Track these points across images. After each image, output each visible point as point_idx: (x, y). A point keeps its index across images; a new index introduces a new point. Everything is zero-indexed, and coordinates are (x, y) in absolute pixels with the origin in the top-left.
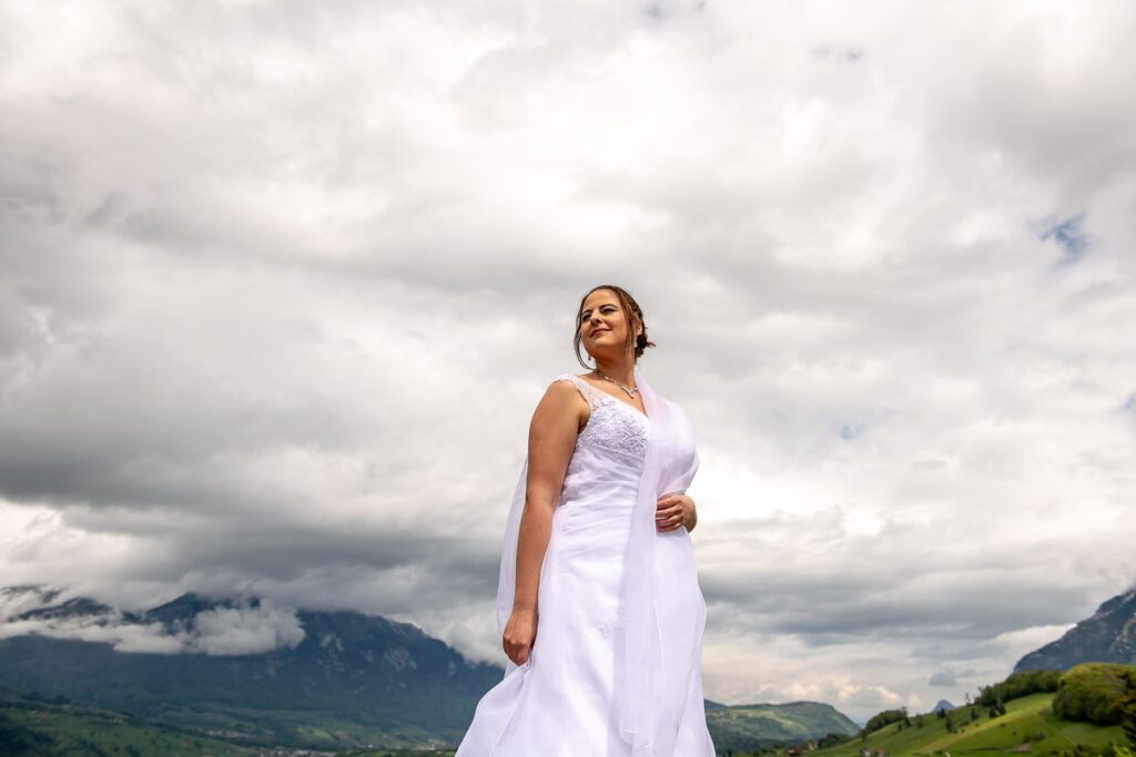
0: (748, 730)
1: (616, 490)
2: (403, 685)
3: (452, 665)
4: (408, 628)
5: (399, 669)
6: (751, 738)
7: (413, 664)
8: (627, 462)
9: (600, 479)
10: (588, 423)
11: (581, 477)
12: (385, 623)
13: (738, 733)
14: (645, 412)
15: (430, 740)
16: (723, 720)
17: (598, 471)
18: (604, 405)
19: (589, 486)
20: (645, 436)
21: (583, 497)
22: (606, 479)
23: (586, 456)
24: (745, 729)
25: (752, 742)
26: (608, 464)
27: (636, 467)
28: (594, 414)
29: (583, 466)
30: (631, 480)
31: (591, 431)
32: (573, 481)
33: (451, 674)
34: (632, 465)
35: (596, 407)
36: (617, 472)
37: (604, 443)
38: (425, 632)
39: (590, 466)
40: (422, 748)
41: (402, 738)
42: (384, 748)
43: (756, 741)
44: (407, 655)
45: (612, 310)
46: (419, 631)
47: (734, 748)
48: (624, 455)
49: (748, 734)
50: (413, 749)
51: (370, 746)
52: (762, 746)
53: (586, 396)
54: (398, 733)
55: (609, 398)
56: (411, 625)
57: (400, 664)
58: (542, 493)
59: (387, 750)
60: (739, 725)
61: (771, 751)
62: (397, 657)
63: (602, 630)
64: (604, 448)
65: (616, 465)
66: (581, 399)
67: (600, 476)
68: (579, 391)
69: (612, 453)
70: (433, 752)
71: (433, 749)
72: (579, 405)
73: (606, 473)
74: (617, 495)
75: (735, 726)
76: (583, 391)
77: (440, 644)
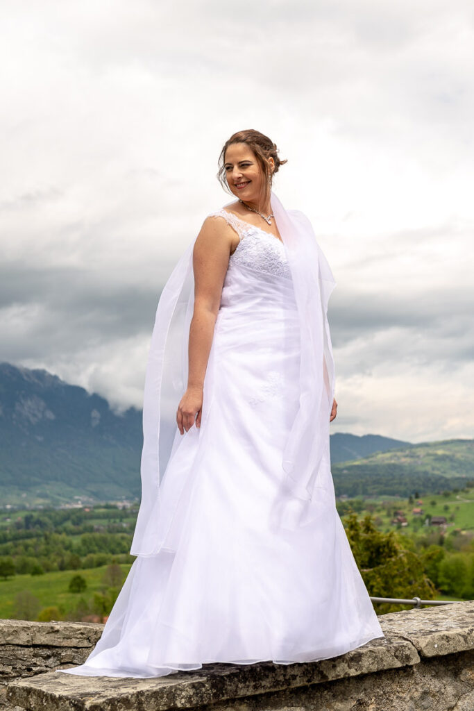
0: (438, 469)
1: (258, 301)
2: (40, 439)
3: (95, 414)
4: (40, 375)
5: (33, 420)
6: (441, 478)
7: (50, 415)
8: (267, 280)
9: (246, 292)
10: (237, 249)
11: (232, 291)
12: (14, 371)
13: (426, 473)
14: (280, 239)
15: (76, 497)
16: (408, 460)
17: (246, 286)
18: (249, 235)
19: (238, 297)
20: (280, 260)
21: (234, 305)
22: (252, 292)
23: (235, 274)
24: (433, 469)
25: (442, 481)
26: (252, 281)
27: (274, 283)
28: (242, 242)
29: (233, 281)
30: (269, 293)
31: (239, 255)
32: (228, 292)
33: (95, 423)
34: (270, 282)
35: (243, 237)
36: (260, 287)
37: (249, 265)
38: (61, 378)
39: (238, 281)
40: (68, 506)
41: (45, 496)
42: (24, 508)
43: (447, 480)
44: (42, 404)
45: (248, 165)
46: (56, 378)
47: (422, 488)
48: (264, 275)
49: (437, 472)
50: (57, 508)
51: (8, 507)
52: (454, 485)
53: (236, 229)
54: (38, 491)
55: (254, 229)
56: (44, 371)
57: (34, 415)
58: (204, 303)
59: (28, 510)
60: (427, 464)
61: (463, 490)
62: (31, 408)
63: (250, 403)
64: (249, 268)
65: (259, 282)
66: (232, 231)
67: (247, 289)
68: (230, 225)
69: (254, 272)
70: (80, 510)
71: (79, 506)
72: (230, 235)
73: (250, 287)
74: (260, 304)
75: (423, 464)
76: (233, 224)
77: (79, 391)
